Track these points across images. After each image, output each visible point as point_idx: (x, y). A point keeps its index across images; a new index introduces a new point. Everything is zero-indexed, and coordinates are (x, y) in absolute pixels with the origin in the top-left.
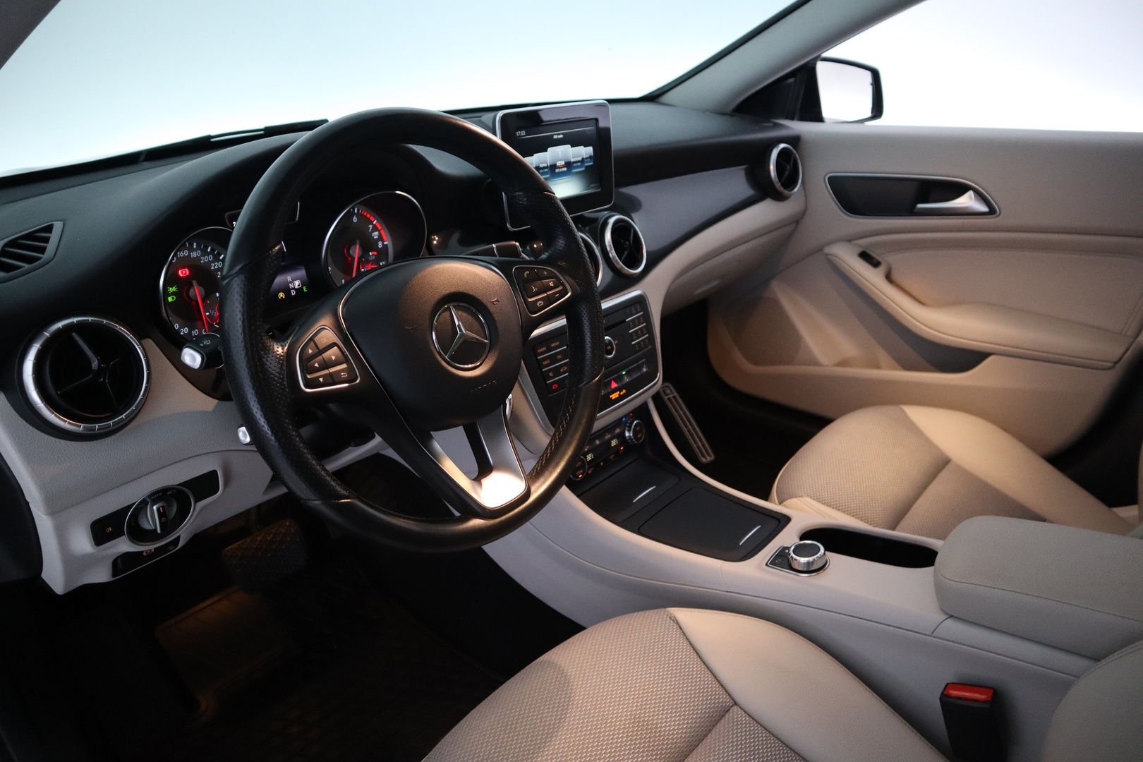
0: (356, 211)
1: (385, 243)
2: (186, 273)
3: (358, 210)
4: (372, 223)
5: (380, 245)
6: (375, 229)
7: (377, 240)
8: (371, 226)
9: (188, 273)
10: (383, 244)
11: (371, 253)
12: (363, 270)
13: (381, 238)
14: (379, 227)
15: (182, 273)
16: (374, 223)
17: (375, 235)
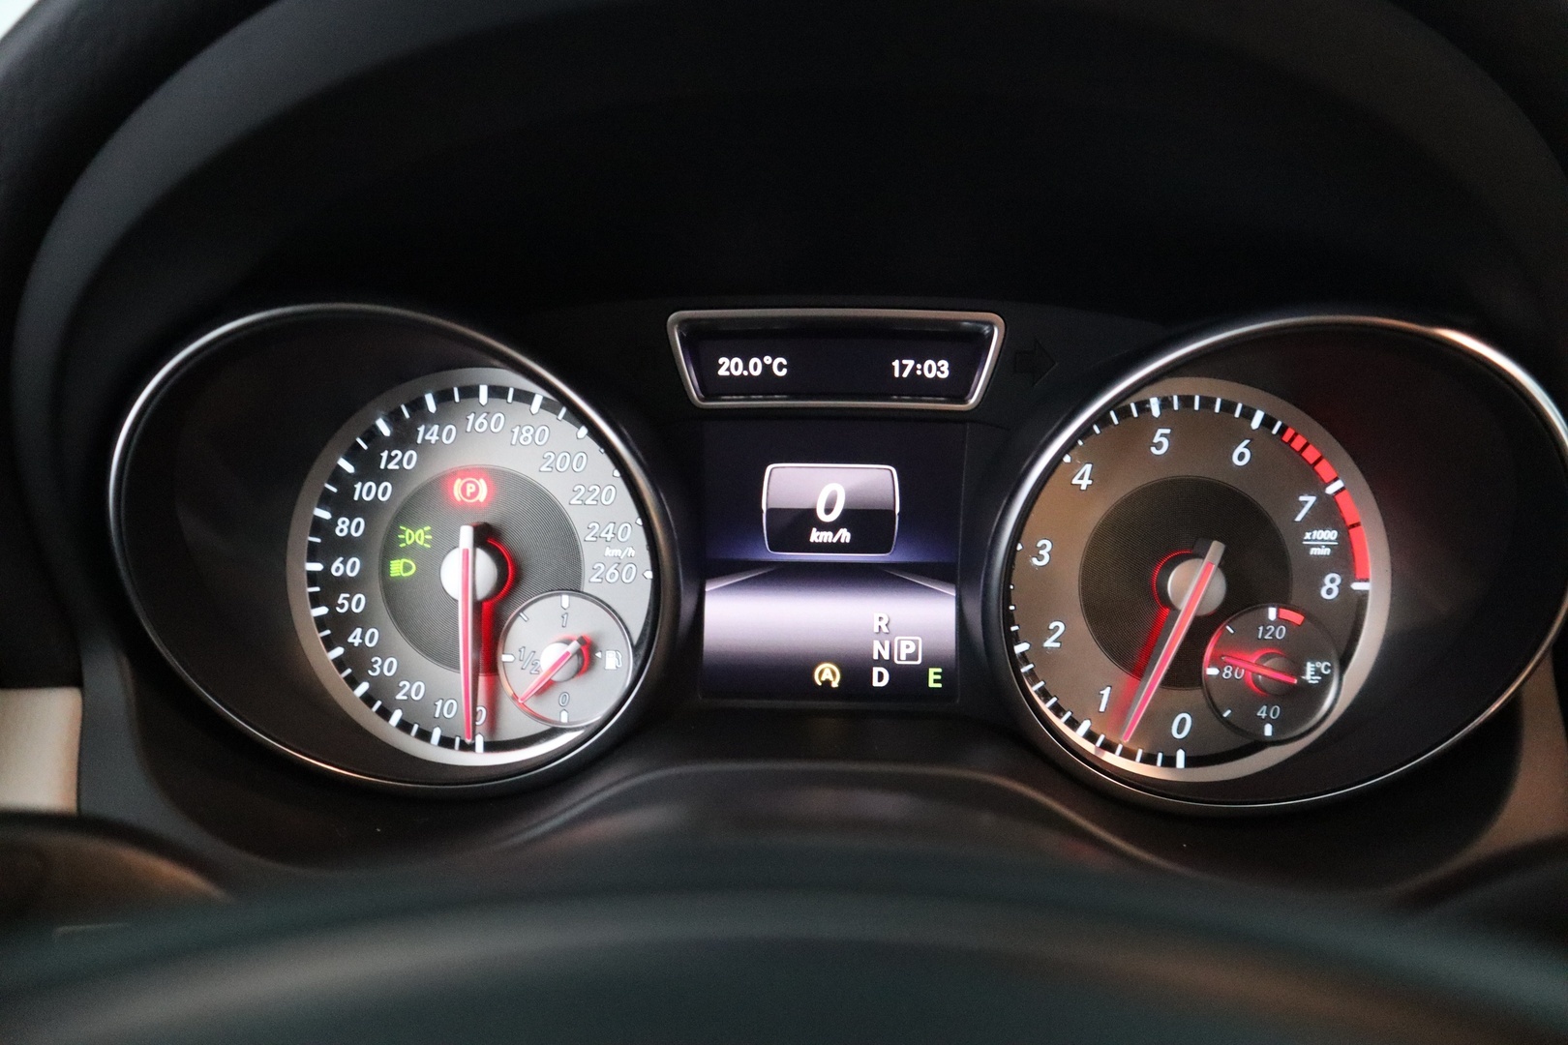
0: (1256, 423)
1: (1357, 586)
2: (474, 494)
3: (1267, 422)
4: (1316, 485)
5: (1330, 587)
6: (1328, 513)
7: (1322, 566)
8: (1311, 500)
9: (482, 496)
10: (1344, 587)
11: (1272, 613)
12: (1212, 671)
13: (1344, 559)
14: (1350, 510)
15: (464, 490)
16: (1331, 490)
17: (1321, 541)
